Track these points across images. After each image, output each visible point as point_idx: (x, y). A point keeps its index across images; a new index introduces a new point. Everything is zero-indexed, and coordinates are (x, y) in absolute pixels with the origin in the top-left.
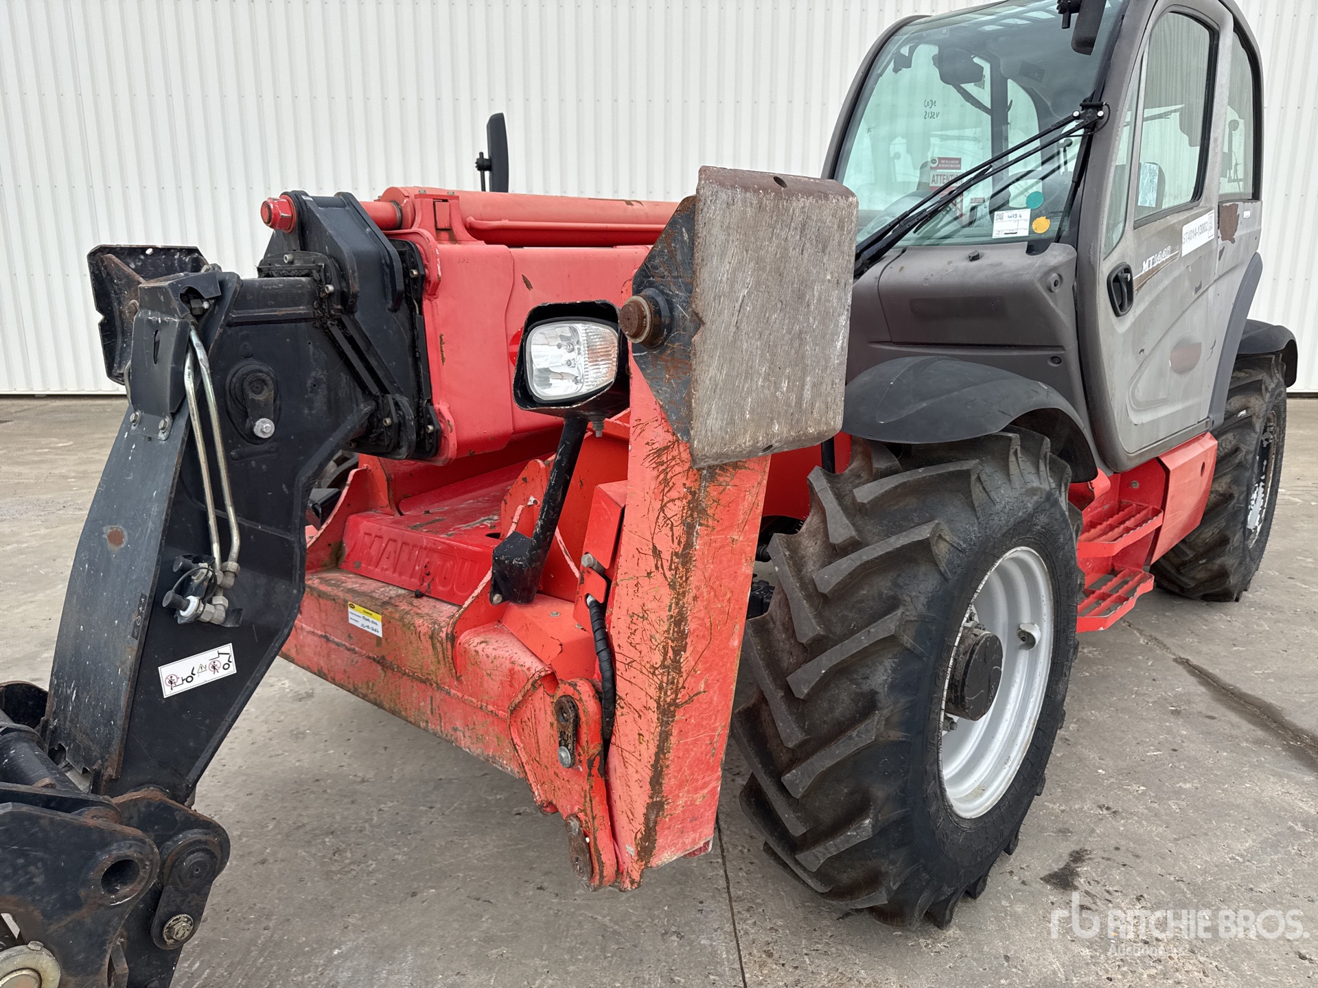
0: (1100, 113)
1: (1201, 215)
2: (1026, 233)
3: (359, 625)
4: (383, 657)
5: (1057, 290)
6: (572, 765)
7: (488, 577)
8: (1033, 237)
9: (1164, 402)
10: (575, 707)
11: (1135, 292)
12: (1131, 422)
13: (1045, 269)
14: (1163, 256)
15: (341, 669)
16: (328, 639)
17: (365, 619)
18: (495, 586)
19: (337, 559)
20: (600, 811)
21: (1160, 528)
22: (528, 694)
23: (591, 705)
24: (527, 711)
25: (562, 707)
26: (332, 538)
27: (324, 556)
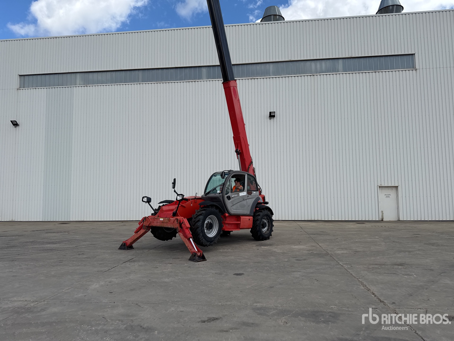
4: (163, 222)
5: (221, 197)
6: (177, 223)
11: (231, 199)
12: (232, 210)
14: (236, 196)
15: (158, 225)
16: (157, 222)
17: (161, 219)
18: (173, 215)
19: (158, 217)
20: (179, 226)
21: (240, 223)
22: (175, 220)
23: (179, 219)
24: (175, 222)
25: (177, 220)
26: (158, 215)
27: (157, 216)
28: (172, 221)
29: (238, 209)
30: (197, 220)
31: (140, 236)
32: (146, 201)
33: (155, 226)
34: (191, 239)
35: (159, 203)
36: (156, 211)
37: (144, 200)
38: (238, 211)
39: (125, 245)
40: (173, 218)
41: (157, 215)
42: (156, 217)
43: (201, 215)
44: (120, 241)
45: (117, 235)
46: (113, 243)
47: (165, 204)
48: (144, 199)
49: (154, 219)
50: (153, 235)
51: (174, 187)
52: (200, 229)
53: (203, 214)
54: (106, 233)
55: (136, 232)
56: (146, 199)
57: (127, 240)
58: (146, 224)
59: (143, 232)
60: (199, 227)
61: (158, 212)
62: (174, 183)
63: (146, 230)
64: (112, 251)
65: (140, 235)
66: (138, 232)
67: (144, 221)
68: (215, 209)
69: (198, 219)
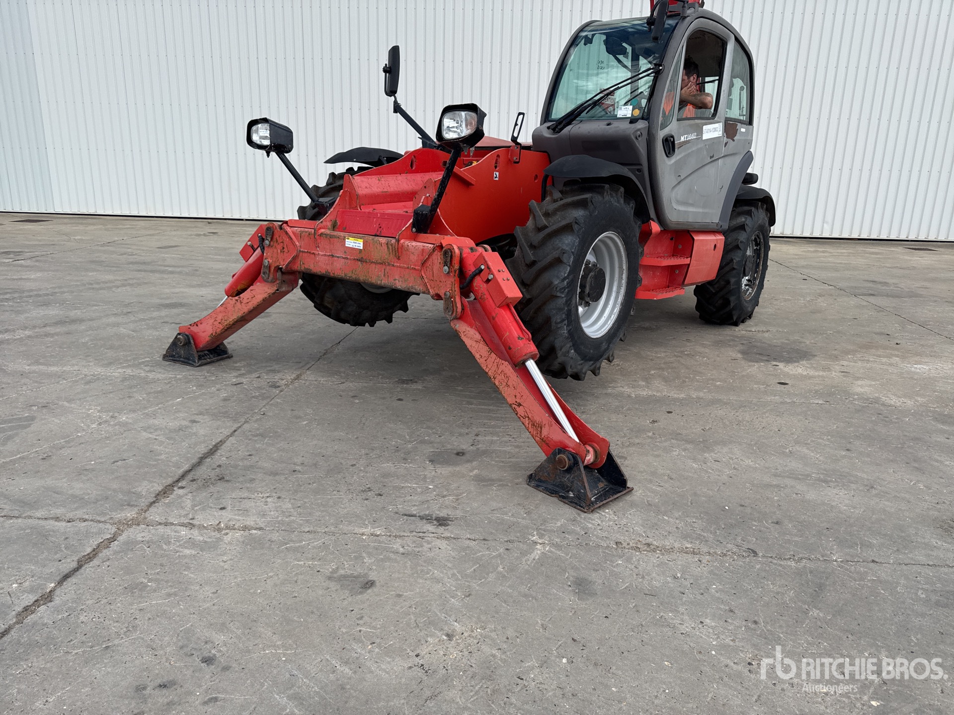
0: (661, 68)
1: (714, 123)
2: (630, 116)
3: (351, 246)
4: (362, 258)
5: (640, 139)
6: (448, 273)
7: (411, 221)
8: (633, 118)
9: (692, 205)
10: (451, 252)
11: (676, 150)
12: (673, 207)
13: (635, 129)
14: (692, 137)
15: (338, 268)
16: (333, 256)
17: (354, 243)
18: (414, 225)
19: (334, 227)
20: (457, 289)
21: (689, 265)
22: (430, 255)
23: (457, 251)
24: (429, 262)
25: (446, 253)
26: (333, 217)
27: (329, 224)
28: (414, 258)
29: (690, 202)
30: (549, 259)
31: (250, 312)
32: (267, 142)
33: (324, 272)
34: (531, 365)
35: (328, 162)
36: (321, 200)
37: (255, 138)
38: (691, 209)
39: (187, 343)
40: (415, 240)
41: (326, 221)
42: (322, 230)
43: (567, 228)
44: (181, 305)
45: (180, 273)
46: (155, 314)
47: (356, 166)
48: (257, 131)
49: (316, 237)
50: (313, 304)
51: (391, 91)
52: (561, 301)
53: (576, 227)
54: (144, 263)
55: (236, 291)
56: (267, 134)
57: (196, 324)
58: (274, 257)
59: (266, 295)
60: (558, 294)
61: (332, 204)
62: (392, 71)
63: (280, 287)
64: (129, 371)
65: (251, 306)
66: (243, 290)
67: (267, 242)
68: (622, 201)
69: (555, 254)
